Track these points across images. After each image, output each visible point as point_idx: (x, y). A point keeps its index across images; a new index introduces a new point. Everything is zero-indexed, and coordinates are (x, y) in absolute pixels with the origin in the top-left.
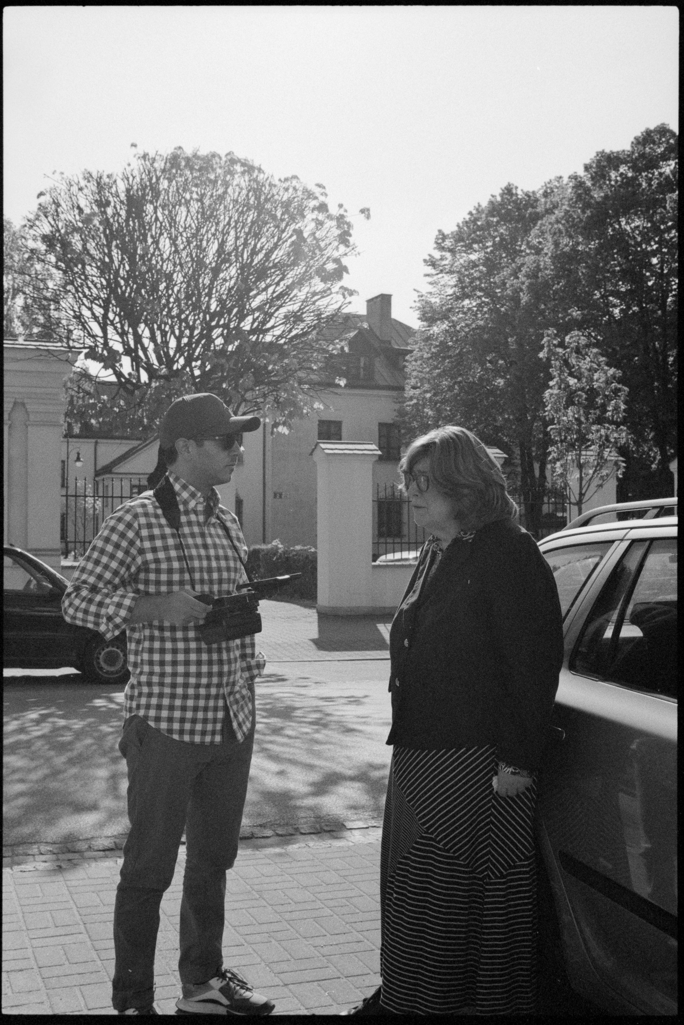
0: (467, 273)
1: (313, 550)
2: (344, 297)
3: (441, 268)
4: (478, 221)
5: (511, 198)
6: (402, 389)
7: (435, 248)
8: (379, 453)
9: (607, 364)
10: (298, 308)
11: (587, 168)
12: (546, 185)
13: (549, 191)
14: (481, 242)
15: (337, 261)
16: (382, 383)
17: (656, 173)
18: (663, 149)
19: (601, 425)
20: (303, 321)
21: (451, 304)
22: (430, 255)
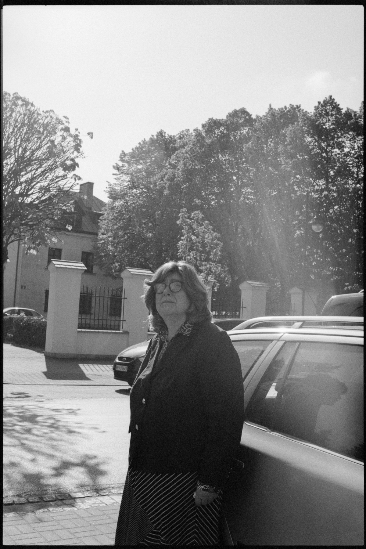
0: (136, 175)
1: (44, 320)
2: (75, 180)
3: (122, 171)
4: (144, 148)
5: (162, 138)
6: (97, 234)
7: (119, 160)
8: (86, 268)
9: (213, 230)
10: (47, 185)
11: (203, 126)
12: (180, 133)
13: (182, 136)
14: (144, 159)
15: (72, 160)
16: (86, 230)
17: (239, 133)
18: (242, 121)
19: (208, 262)
20: (50, 191)
21: (126, 191)
22: (116, 164)
